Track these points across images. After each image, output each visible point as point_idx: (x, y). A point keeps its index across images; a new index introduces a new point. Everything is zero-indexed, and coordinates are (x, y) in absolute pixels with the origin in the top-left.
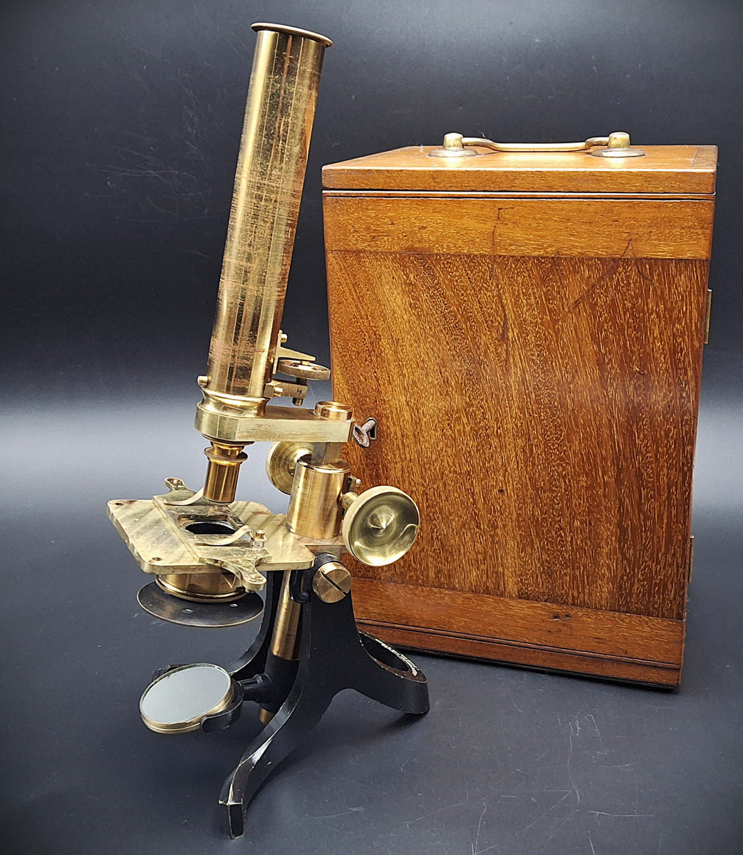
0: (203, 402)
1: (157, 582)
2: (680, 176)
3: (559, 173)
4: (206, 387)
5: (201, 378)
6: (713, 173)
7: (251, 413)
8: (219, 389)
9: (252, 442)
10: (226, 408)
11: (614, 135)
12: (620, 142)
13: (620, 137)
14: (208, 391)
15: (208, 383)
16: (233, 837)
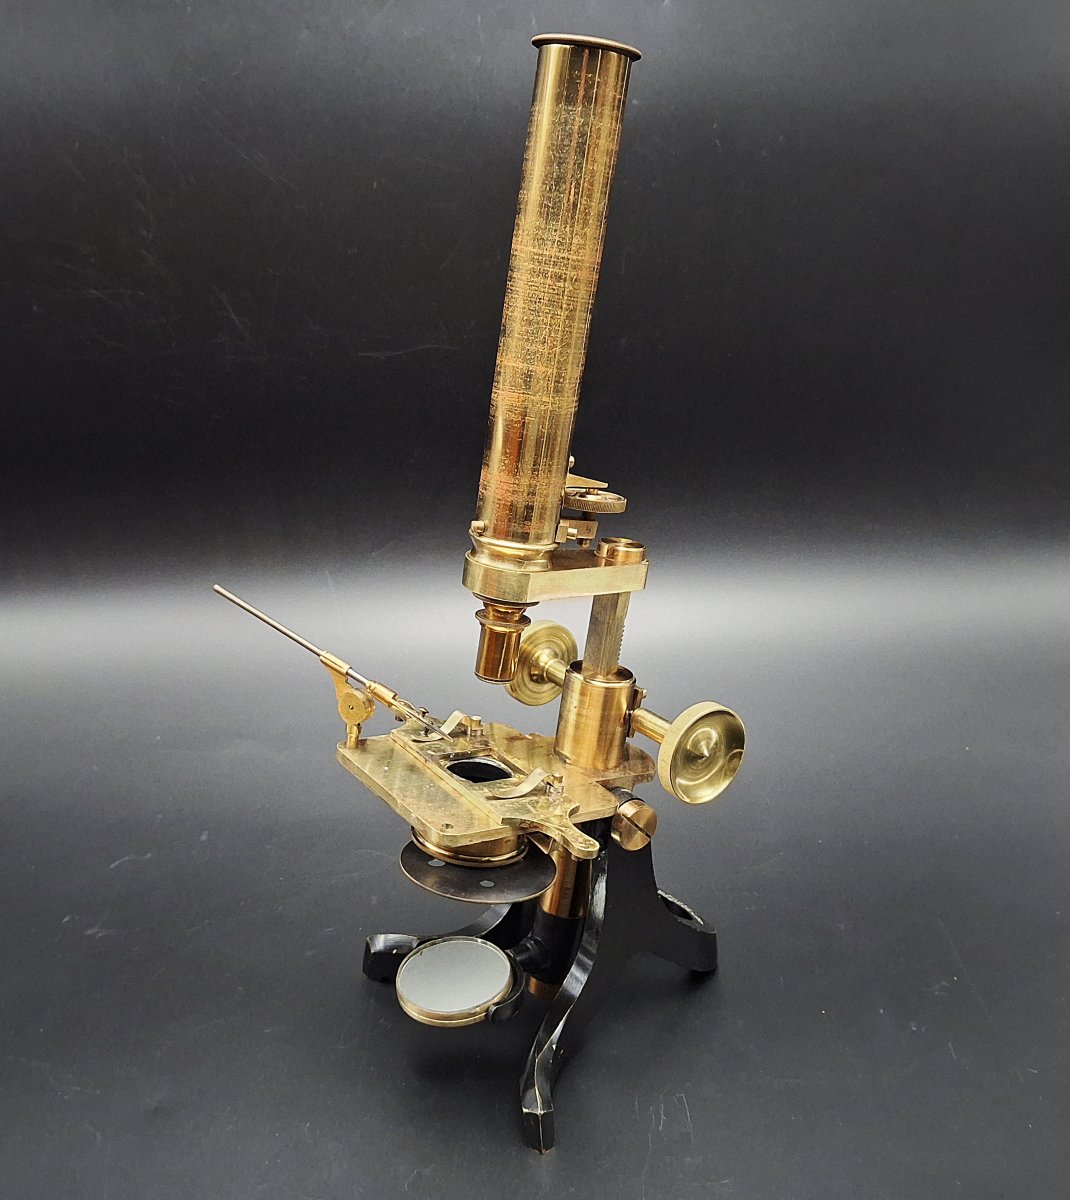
0: (474, 552)
1: (415, 841)
4: (480, 535)
5: (475, 524)
7: (535, 564)
8: (497, 534)
9: (538, 603)
14: (483, 539)
15: (485, 529)
16: (543, 1151)
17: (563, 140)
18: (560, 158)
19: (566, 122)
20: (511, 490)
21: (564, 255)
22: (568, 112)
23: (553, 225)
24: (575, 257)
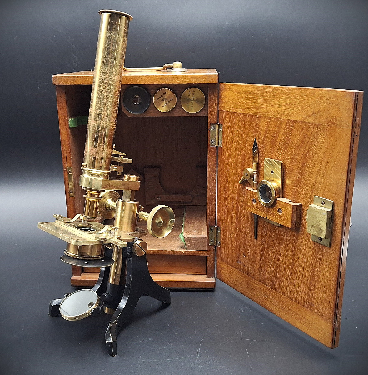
0: (82, 173)
2: (204, 76)
3: (156, 76)
4: (85, 167)
5: (83, 164)
6: (217, 75)
8: (90, 167)
10: (92, 175)
11: (175, 63)
12: (178, 66)
13: (178, 64)
14: (85, 169)
15: (86, 166)
16: (114, 355)
17: (109, 42)
18: (108, 47)
19: (110, 37)
20: (95, 152)
21: (110, 77)
22: (110, 33)
23: (106, 68)
24: (114, 78)
